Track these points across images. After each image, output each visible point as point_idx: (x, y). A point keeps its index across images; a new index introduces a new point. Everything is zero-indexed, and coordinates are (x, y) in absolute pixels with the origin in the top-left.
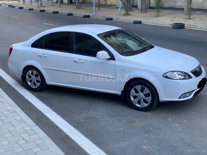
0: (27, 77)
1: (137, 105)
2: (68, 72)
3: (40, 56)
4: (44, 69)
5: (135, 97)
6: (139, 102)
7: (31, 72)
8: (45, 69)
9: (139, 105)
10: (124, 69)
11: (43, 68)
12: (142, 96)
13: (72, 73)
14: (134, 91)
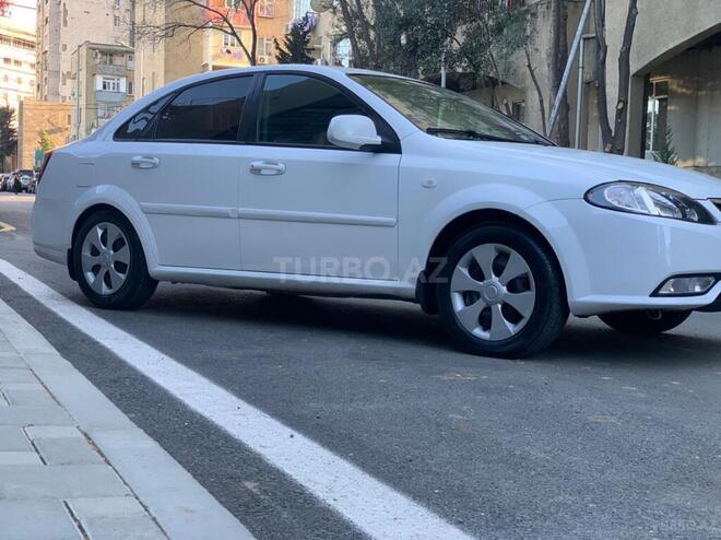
0: (86, 253)
1: (478, 332)
2: (226, 216)
3: (135, 165)
4: (145, 213)
5: (469, 297)
6: (485, 320)
7: (100, 232)
8: (147, 212)
9: (485, 330)
10: (431, 182)
11: (142, 208)
12: (499, 291)
13: (241, 217)
14: (465, 272)
